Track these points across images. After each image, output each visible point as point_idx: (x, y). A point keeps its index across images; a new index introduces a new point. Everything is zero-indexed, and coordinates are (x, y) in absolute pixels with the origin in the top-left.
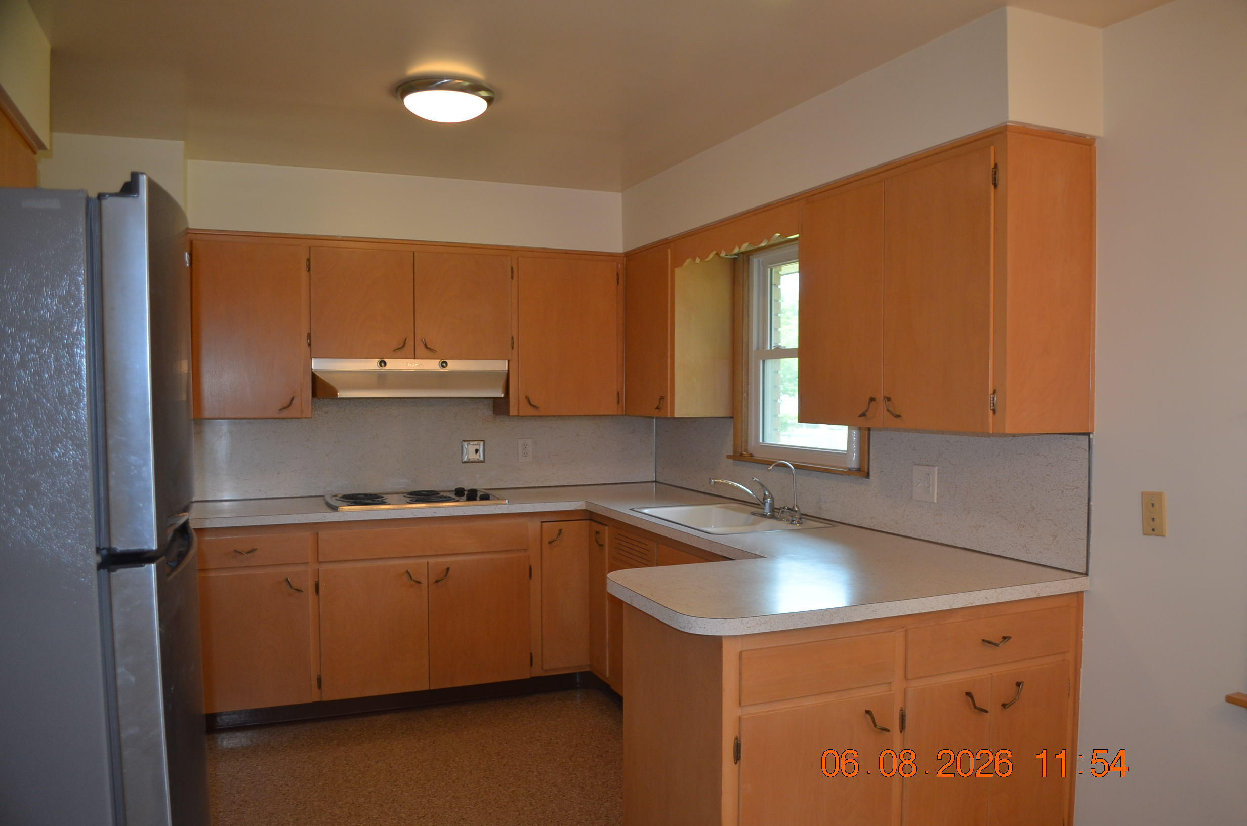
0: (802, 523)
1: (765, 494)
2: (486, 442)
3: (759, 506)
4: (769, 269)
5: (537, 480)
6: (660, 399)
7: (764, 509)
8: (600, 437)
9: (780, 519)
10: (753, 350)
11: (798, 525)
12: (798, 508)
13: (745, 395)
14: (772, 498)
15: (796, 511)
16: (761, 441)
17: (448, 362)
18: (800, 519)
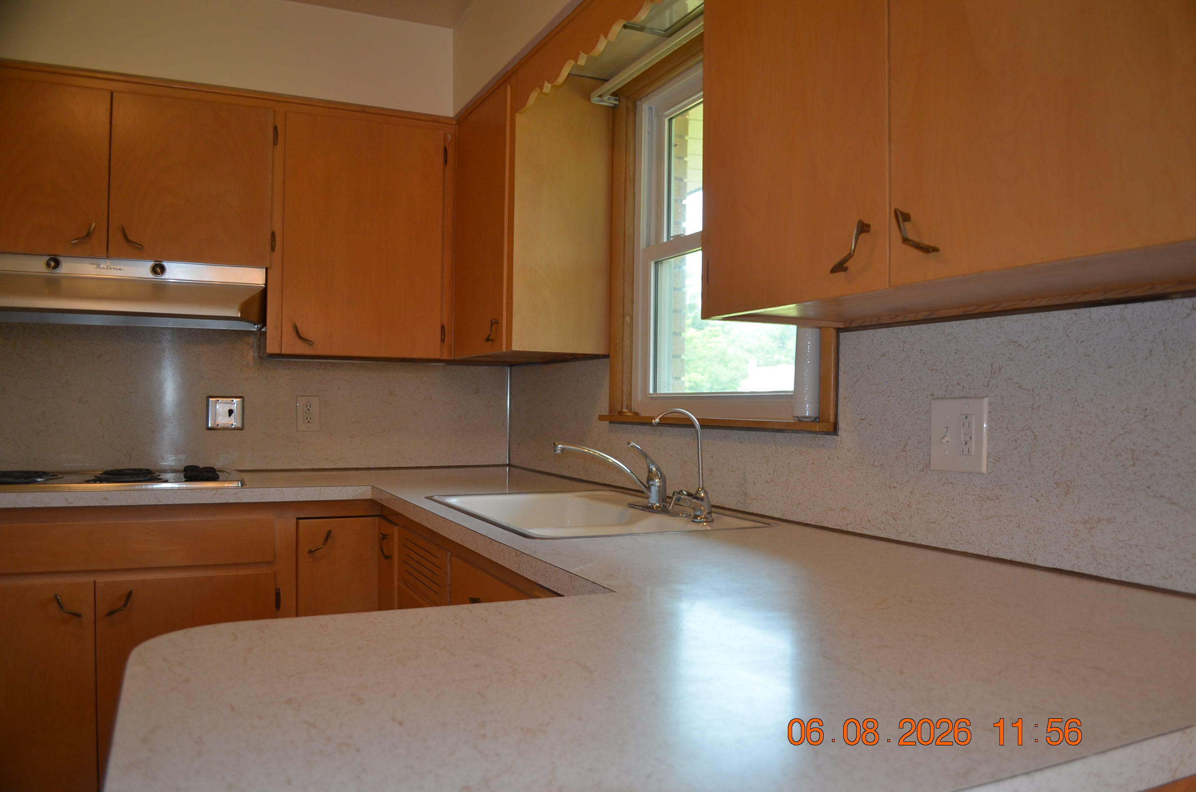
0: (712, 521)
1: (650, 471)
2: (245, 398)
3: (642, 494)
4: (666, 120)
5: (327, 459)
6: (492, 324)
7: (648, 498)
8: (425, 398)
9: (675, 514)
10: (641, 248)
11: (705, 524)
12: (706, 493)
13: (628, 319)
14: (663, 479)
15: (702, 499)
16: (651, 391)
17: (166, 264)
18: (710, 513)
